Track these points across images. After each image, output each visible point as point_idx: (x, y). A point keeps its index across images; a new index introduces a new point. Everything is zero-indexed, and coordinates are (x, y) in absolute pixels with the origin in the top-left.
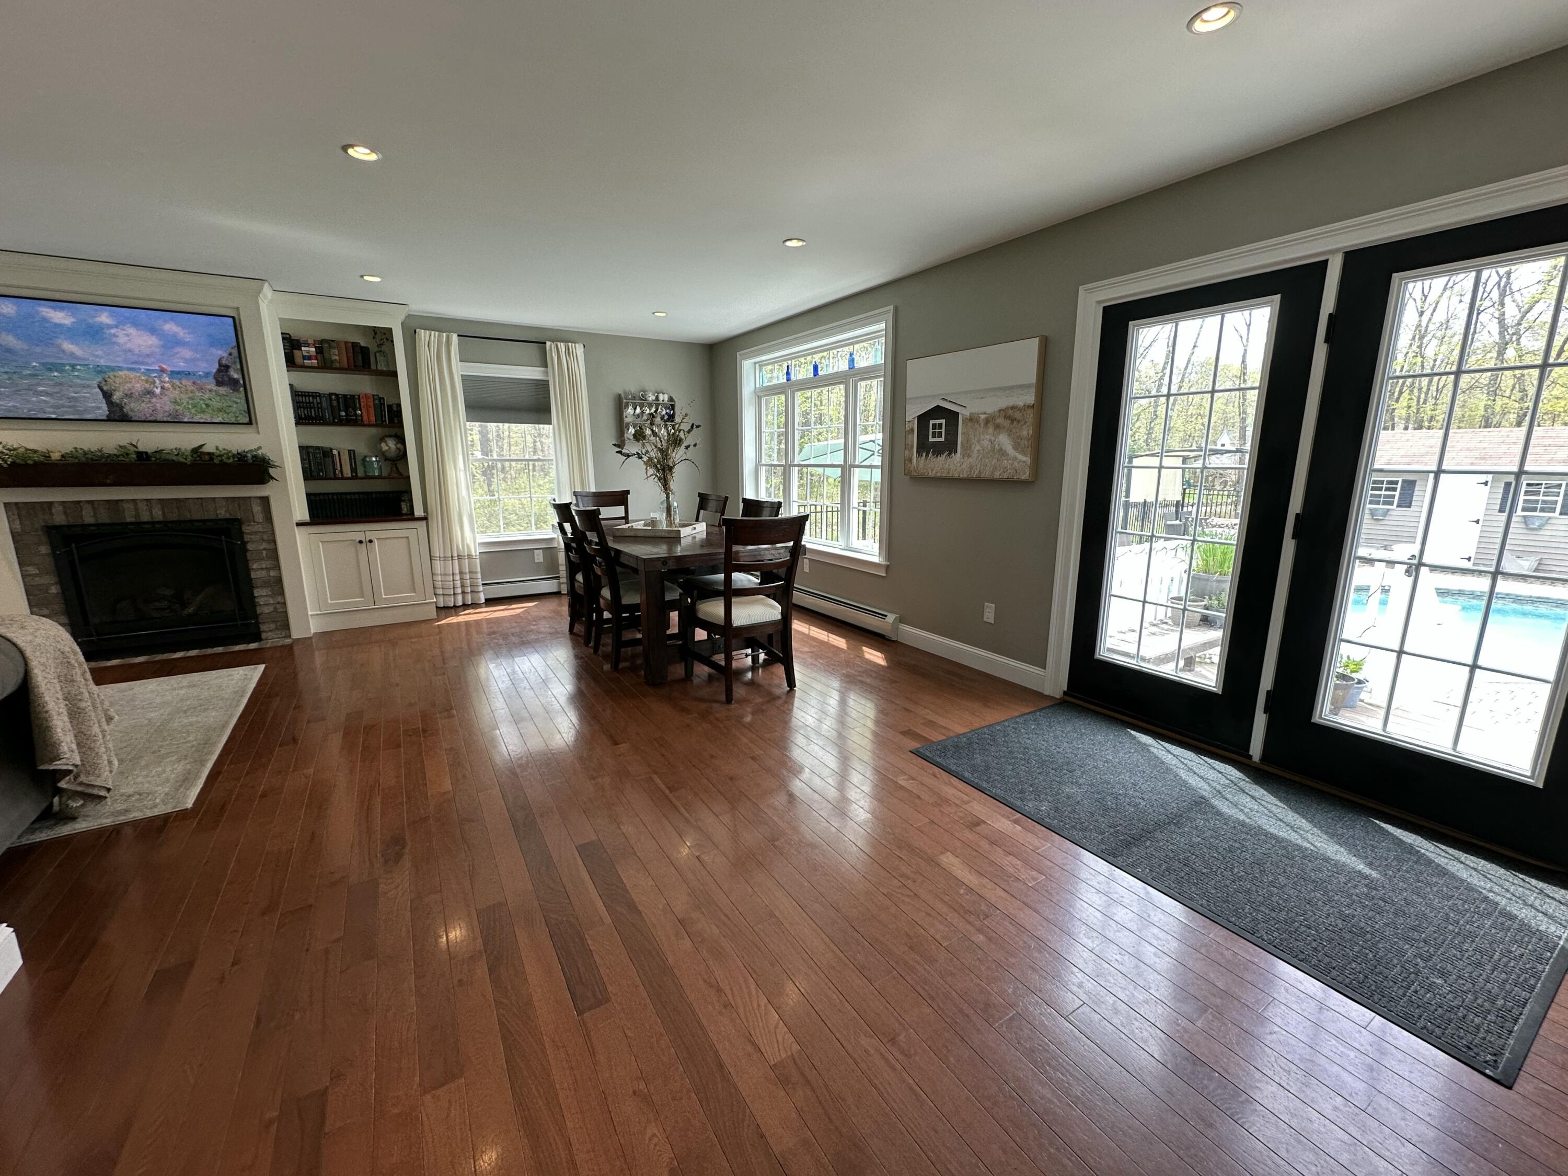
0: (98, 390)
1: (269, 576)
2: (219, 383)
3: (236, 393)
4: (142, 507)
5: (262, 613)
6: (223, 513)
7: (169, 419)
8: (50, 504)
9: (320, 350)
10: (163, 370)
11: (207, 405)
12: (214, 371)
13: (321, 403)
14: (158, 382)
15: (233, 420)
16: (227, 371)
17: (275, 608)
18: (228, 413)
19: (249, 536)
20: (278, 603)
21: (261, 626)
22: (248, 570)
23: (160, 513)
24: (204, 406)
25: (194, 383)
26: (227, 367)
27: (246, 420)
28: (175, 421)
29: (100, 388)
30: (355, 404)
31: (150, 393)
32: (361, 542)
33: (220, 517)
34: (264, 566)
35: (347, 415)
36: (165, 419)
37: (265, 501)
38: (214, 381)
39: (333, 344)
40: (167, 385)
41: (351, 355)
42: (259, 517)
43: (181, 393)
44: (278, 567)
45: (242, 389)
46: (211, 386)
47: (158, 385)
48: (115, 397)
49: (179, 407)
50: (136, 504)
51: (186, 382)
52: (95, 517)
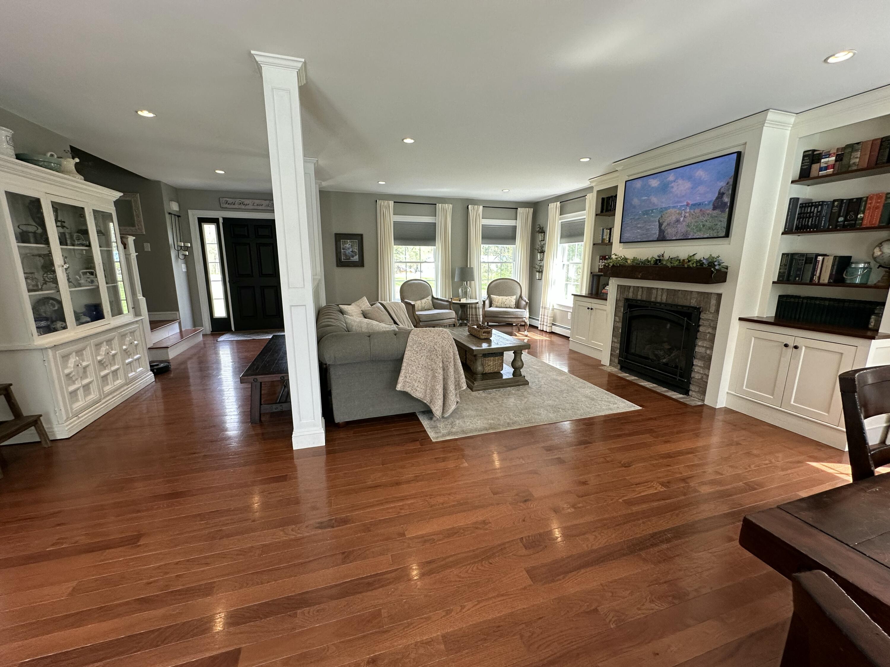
0: (658, 223)
1: (706, 353)
2: (715, 208)
3: (723, 214)
4: (660, 292)
5: (694, 378)
6: (693, 303)
7: (682, 238)
9: (839, 158)
10: (688, 205)
11: (704, 226)
12: (714, 199)
13: (821, 212)
14: (683, 213)
15: (715, 235)
16: (722, 197)
17: (702, 377)
18: (713, 230)
19: (703, 321)
20: (705, 374)
21: (691, 386)
22: (694, 345)
23: (665, 298)
24: (702, 226)
25: (701, 211)
26: (723, 194)
27: (723, 234)
28: (685, 238)
29: (659, 221)
30: (860, 206)
31: (678, 221)
32: (786, 345)
33: (692, 305)
34: (705, 345)
35: (845, 220)
36: (680, 238)
37: (719, 296)
39: (857, 147)
40: (687, 215)
41: (875, 154)
42: (713, 309)
43: (693, 219)
44: (711, 348)
45: (727, 210)
46: (710, 211)
47: (683, 215)
48: (663, 226)
49: (689, 229)
50: (657, 291)
51: (697, 211)
52: (641, 296)
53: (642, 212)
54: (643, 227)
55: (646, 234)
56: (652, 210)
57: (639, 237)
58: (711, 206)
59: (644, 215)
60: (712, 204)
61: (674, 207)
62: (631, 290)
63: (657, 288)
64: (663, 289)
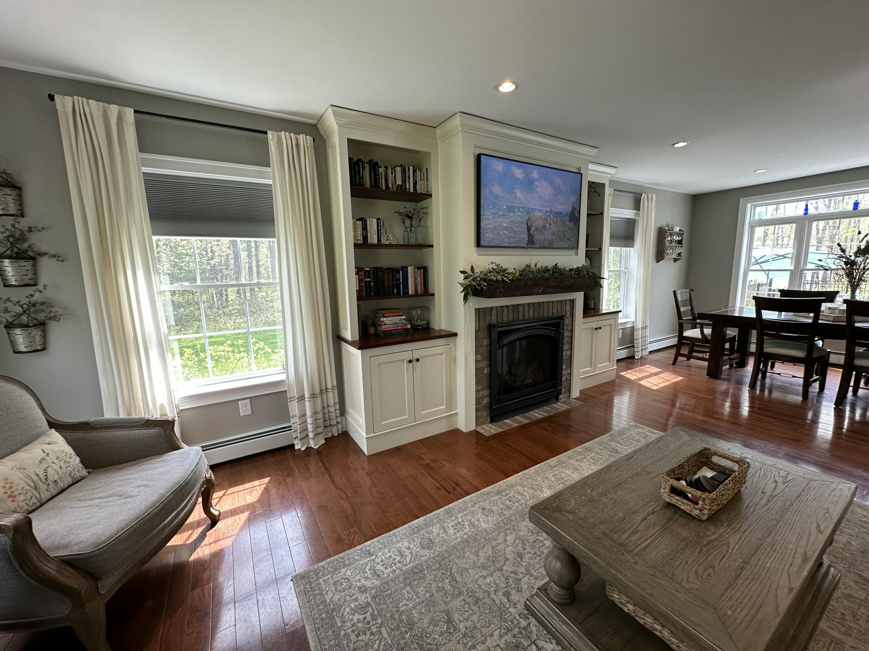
0: (526, 226)
1: (567, 355)
2: (570, 221)
4: (526, 309)
8: (492, 308)
10: (551, 212)
11: (564, 236)
12: (570, 212)
14: (548, 219)
16: (574, 212)
17: (568, 377)
18: (571, 241)
20: (569, 373)
21: (561, 390)
23: (532, 312)
26: (575, 209)
29: (527, 223)
31: (545, 227)
34: (567, 348)
36: (548, 246)
38: (568, 219)
40: (552, 222)
42: (568, 314)
43: (556, 227)
44: (572, 348)
46: (567, 223)
47: (548, 222)
48: (532, 231)
49: (554, 238)
50: (524, 307)
51: (559, 219)
52: (508, 317)
53: (507, 207)
54: (511, 228)
55: (514, 238)
56: (519, 208)
57: (506, 240)
58: (568, 218)
59: (510, 211)
60: (568, 215)
61: (540, 210)
62: (494, 312)
63: (523, 304)
64: (529, 304)
